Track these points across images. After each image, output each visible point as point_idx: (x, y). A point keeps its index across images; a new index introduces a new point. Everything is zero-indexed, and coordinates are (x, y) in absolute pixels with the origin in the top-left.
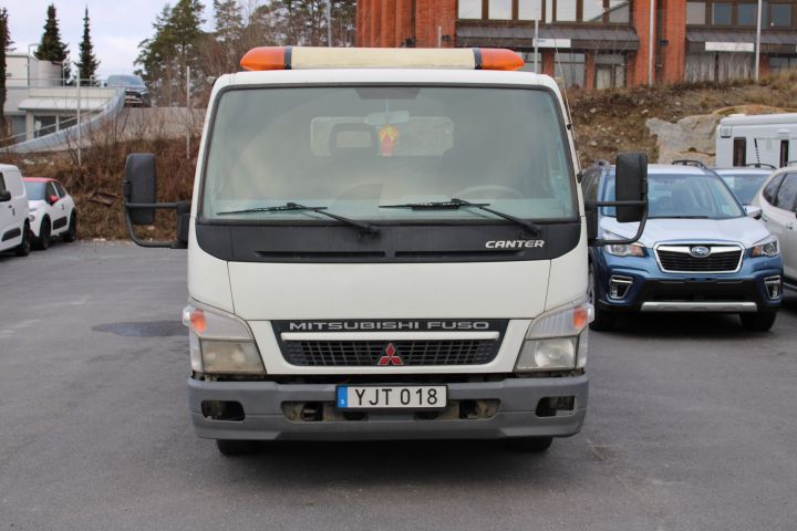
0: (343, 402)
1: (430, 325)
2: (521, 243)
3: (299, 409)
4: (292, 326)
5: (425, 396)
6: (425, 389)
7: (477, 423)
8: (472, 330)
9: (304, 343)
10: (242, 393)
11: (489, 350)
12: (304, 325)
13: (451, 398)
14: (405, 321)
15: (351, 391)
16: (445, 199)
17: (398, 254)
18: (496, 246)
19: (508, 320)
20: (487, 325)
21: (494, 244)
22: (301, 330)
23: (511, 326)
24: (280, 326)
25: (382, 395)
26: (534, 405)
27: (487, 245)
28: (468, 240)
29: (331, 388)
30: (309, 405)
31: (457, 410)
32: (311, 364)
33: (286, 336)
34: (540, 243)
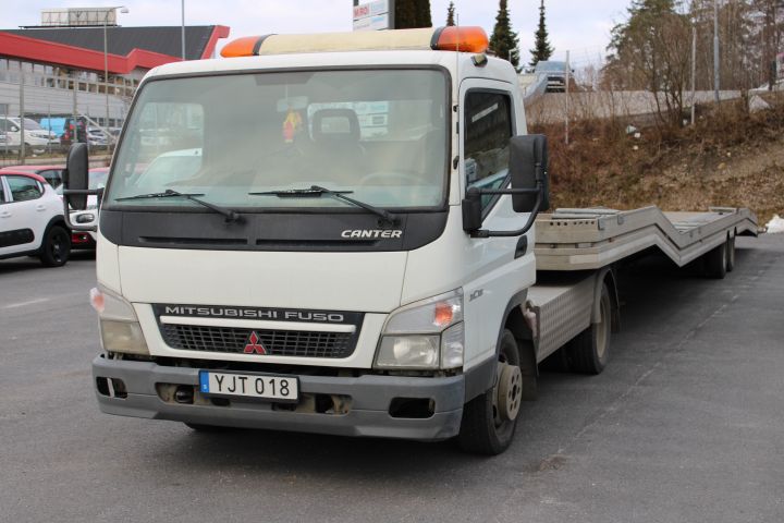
0: (205, 387)
1: (287, 315)
2: (377, 232)
3: (172, 390)
4: (168, 309)
5: (278, 387)
6: (278, 380)
7: (332, 419)
8: (327, 322)
9: (179, 327)
10: (124, 371)
11: (347, 344)
12: (177, 309)
13: (303, 390)
14: (265, 310)
15: (212, 376)
16: (306, 186)
17: (259, 242)
18: (352, 235)
19: (364, 313)
20: (342, 319)
21: (349, 234)
22: (175, 314)
23: (367, 318)
24: (159, 309)
25: (239, 382)
26: (387, 404)
27: (343, 235)
28: (324, 229)
29: (195, 372)
30: (181, 387)
31: (312, 403)
32: (186, 348)
33: (165, 319)
34: (398, 234)
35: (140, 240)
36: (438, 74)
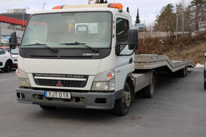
0: (46, 95)
1: (68, 76)
2: (92, 54)
3: (37, 96)
4: (36, 75)
5: (65, 95)
6: (65, 93)
7: (80, 104)
8: (79, 78)
9: (39, 79)
10: (24, 91)
11: (84, 84)
12: (39, 75)
13: (72, 96)
14: (62, 75)
15: (48, 92)
16: (74, 42)
17: (61, 57)
18: (86, 55)
19: (88, 76)
20: (83, 77)
22: (38, 76)
23: (89, 77)
24: (34, 75)
25: (55, 94)
26: (94, 100)
27: (83, 55)
28: (78, 53)
29: (43, 91)
30: (40, 95)
31: (74, 100)
32: (41, 85)
33: (36, 77)
34: (98, 54)
35: (30, 56)
36: (109, 13)
